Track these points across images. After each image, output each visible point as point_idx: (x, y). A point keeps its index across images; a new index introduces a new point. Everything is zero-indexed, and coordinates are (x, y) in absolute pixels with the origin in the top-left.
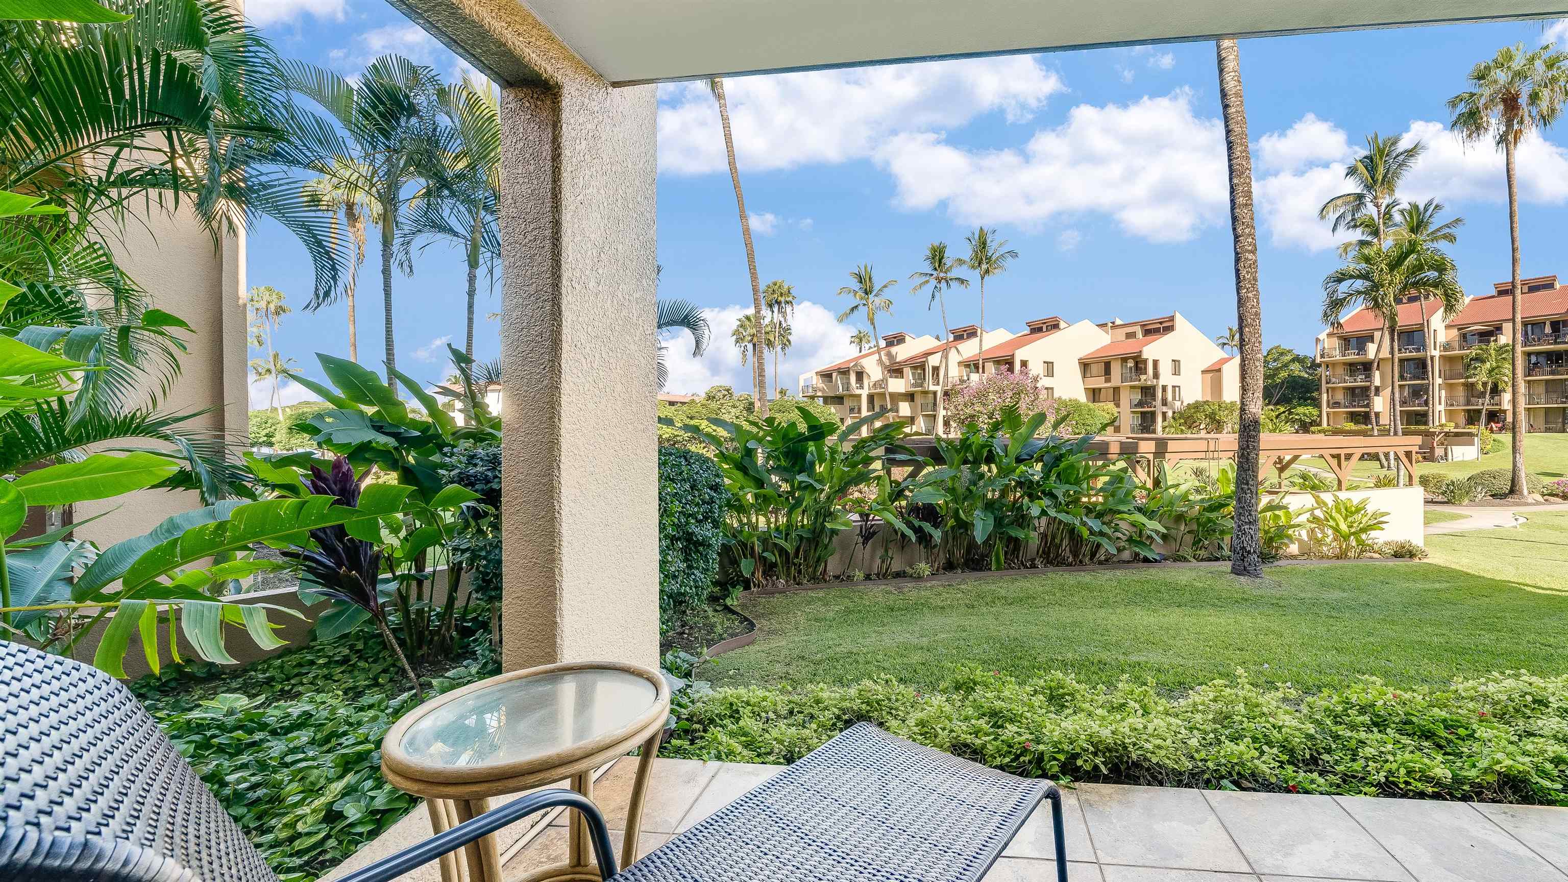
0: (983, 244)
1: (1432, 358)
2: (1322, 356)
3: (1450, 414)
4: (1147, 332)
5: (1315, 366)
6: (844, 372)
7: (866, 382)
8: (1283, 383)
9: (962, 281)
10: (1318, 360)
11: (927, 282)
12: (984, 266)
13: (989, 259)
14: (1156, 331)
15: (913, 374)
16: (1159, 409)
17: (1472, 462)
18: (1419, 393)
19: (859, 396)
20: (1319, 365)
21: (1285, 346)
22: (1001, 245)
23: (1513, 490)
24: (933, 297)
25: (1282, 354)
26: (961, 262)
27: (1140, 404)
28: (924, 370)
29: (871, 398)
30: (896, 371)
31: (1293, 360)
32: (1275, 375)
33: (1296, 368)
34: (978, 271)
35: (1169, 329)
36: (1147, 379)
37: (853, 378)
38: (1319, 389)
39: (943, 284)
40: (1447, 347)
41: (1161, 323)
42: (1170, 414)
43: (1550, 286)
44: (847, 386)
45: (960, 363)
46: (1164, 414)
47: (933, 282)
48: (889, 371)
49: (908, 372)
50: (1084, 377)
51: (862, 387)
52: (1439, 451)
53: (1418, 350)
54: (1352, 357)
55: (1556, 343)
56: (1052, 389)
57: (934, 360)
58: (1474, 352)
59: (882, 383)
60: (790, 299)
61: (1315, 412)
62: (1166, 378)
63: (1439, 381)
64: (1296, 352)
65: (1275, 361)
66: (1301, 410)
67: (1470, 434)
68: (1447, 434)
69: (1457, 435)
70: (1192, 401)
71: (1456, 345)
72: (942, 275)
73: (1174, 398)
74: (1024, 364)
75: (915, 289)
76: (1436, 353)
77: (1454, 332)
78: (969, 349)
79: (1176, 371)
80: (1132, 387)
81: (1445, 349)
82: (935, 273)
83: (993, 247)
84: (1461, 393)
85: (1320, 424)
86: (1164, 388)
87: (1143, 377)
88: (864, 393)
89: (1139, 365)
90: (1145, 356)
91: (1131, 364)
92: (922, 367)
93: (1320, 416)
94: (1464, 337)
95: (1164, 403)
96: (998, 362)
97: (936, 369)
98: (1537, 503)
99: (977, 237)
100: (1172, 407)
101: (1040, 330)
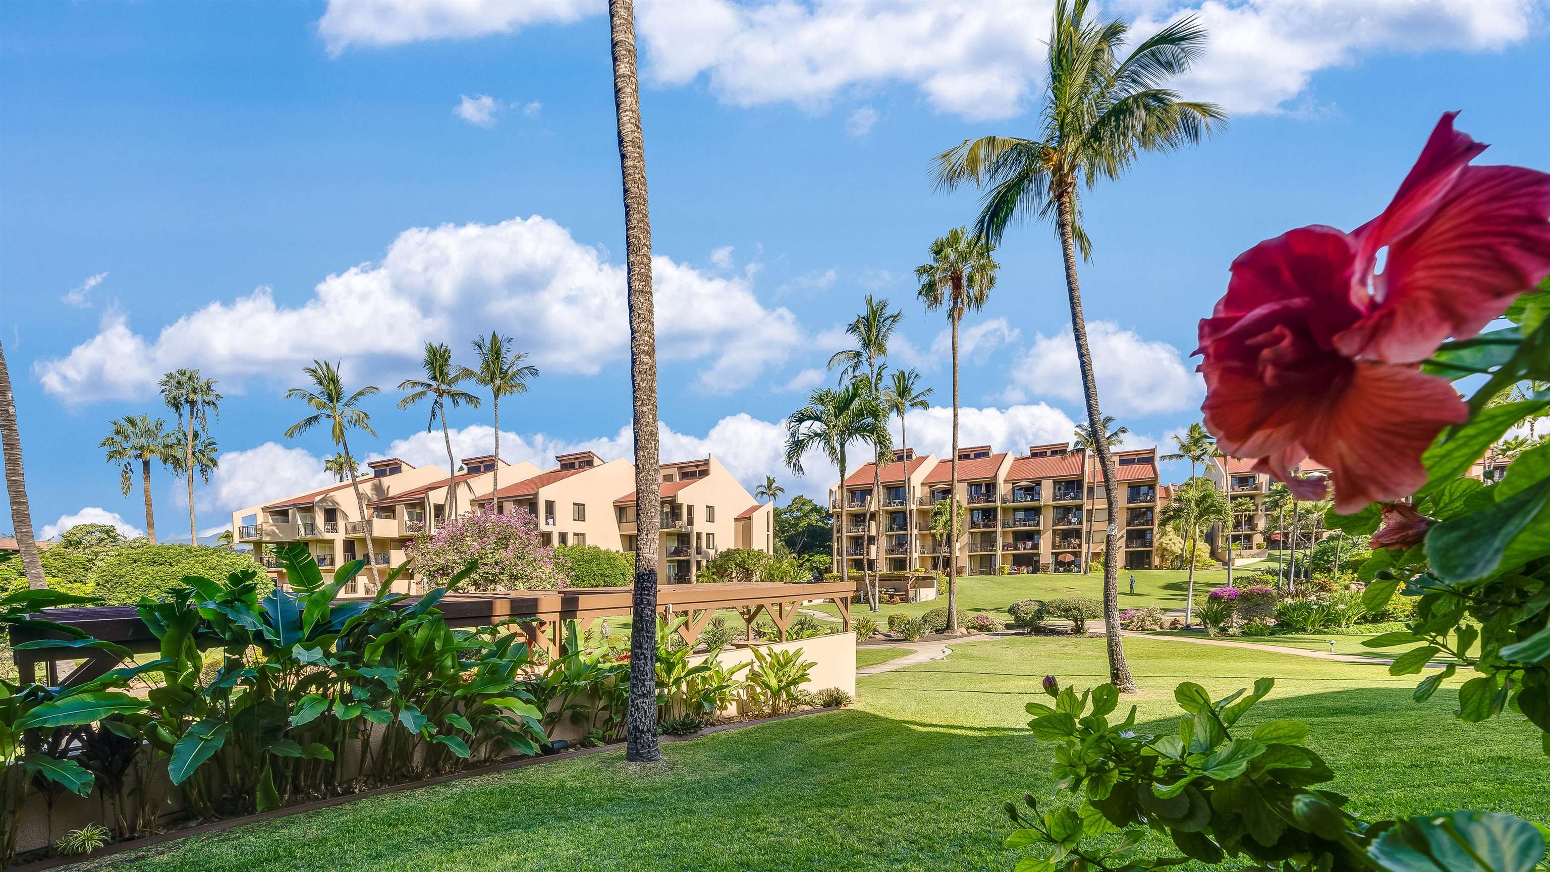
0: (497, 353)
1: (911, 511)
2: (834, 507)
3: (922, 559)
4: (684, 475)
5: (829, 516)
6: (307, 509)
7: (341, 524)
8: (804, 532)
9: (470, 398)
10: (831, 511)
11: (423, 394)
12: (498, 382)
13: (504, 374)
14: (692, 475)
15: (410, 514)
16: (694, 557)
17: (932, 601)
18: (901, 543)
19: (331, 542)
20: (832, 516)
21: (807, 497)
22: (519, 358)
23: (949, 626)
24: (433, 414)
25: (803, 504)
26: (468, 373)
27: (677, 552)
28: (424, 508)
29: (349, 546)
30: (386, 509)
31: (812, 510)
32: (798, 524)
33: (814, 517)
34: (490, 387)
35: (704, 473)
36: (682, 524)
37: (320, 519)
38: (832, 538)
39: (446, 400)
40: (921, 502)
41: (697, 466)
42: (704, 563)
43: (986, 454)
44: (313, 528)
45: (472, 502)
46: (699, 563)
47: (432, 396)
48: (376, 509)
49: (402, 510)
50: (620, 521)
51: (335, 529)
52: (911, 593)
53: (902, 504)
54: (857, 509)
55: (988, 502)
56: (584, 535)
57: (437, 497)
58: (936, 507)
59: (365, 524)
60: (212, 398)
61: (828, 560)
62: (700, 525)
63: (915, 532)
64: (814, 502)
65: (798, 510)
66: (817, 558)
67: (932, 578)
68: (917, 578)
69: (924, 578)
70: (724, 549)
71: (927, 500)
72: (444, 387)
73: (708, 547)
74: (550, 505)
75: (405, 401)
76: (914, 507)
77: (927, 489)
78: (483, 485)
79: (711, 519)
80: (669, 534)
81: (921, 504)
82: (433, 383)
83: (508, 357)
84: (929, 542)
85: (831, 572)
86: (699, 535)
87: (678, 523)
88: (339, 538)
89: (674, 509)
90: (679, 501)
91: (667, 509)
92: (421, 504)
93: (832, 563)
94: (933, 493)
95: (699, 551)
96: (519, 502)
97: (439, 509)
98: (963, 636)
99: (488, 343)
100: (707, 555)
101: (572, 466)
